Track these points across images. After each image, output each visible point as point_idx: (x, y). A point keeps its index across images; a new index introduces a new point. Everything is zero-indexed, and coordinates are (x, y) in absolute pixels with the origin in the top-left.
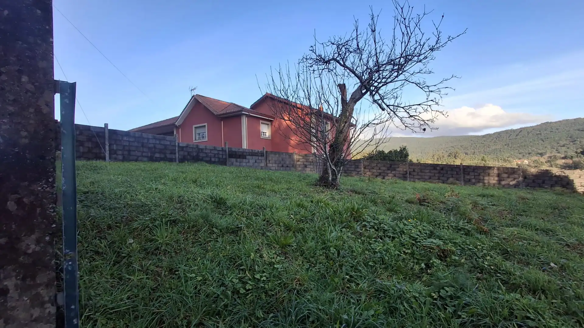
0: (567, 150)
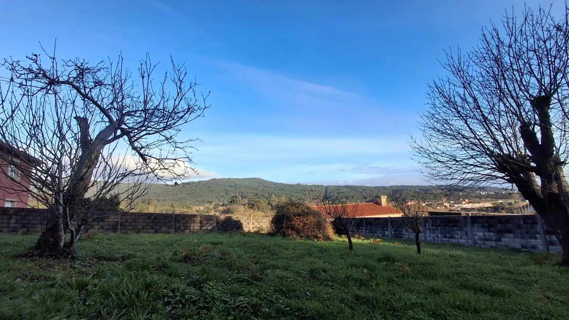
0: (224, 200)
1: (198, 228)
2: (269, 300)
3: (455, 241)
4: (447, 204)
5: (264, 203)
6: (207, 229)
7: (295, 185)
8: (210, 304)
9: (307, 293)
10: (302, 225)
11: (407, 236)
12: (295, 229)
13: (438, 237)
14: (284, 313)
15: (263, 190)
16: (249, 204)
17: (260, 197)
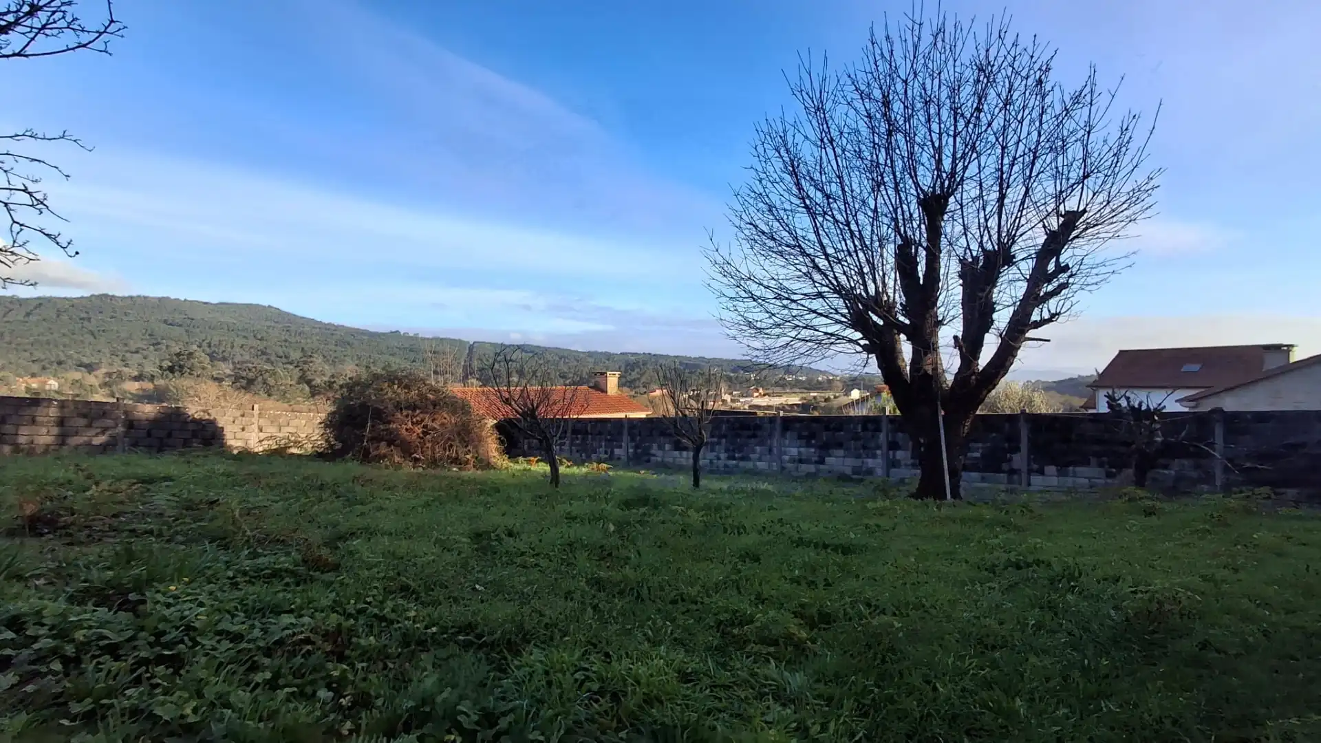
0: (144, 361)
1: (48, 440)
2: (375, 616)
3: (749, 465)
4: (727, 397)
5: (287, 377)
6: (89, 444)
7: (384, 334)
8: (181, 646)
9: (477, 586)
10: (419, 431)
11: (659, 459)
12: (398, 442)
13: (719, 459)
14: (427, 640)
15: (286, 341)
16: (237, 379)
17: (273, 358)
